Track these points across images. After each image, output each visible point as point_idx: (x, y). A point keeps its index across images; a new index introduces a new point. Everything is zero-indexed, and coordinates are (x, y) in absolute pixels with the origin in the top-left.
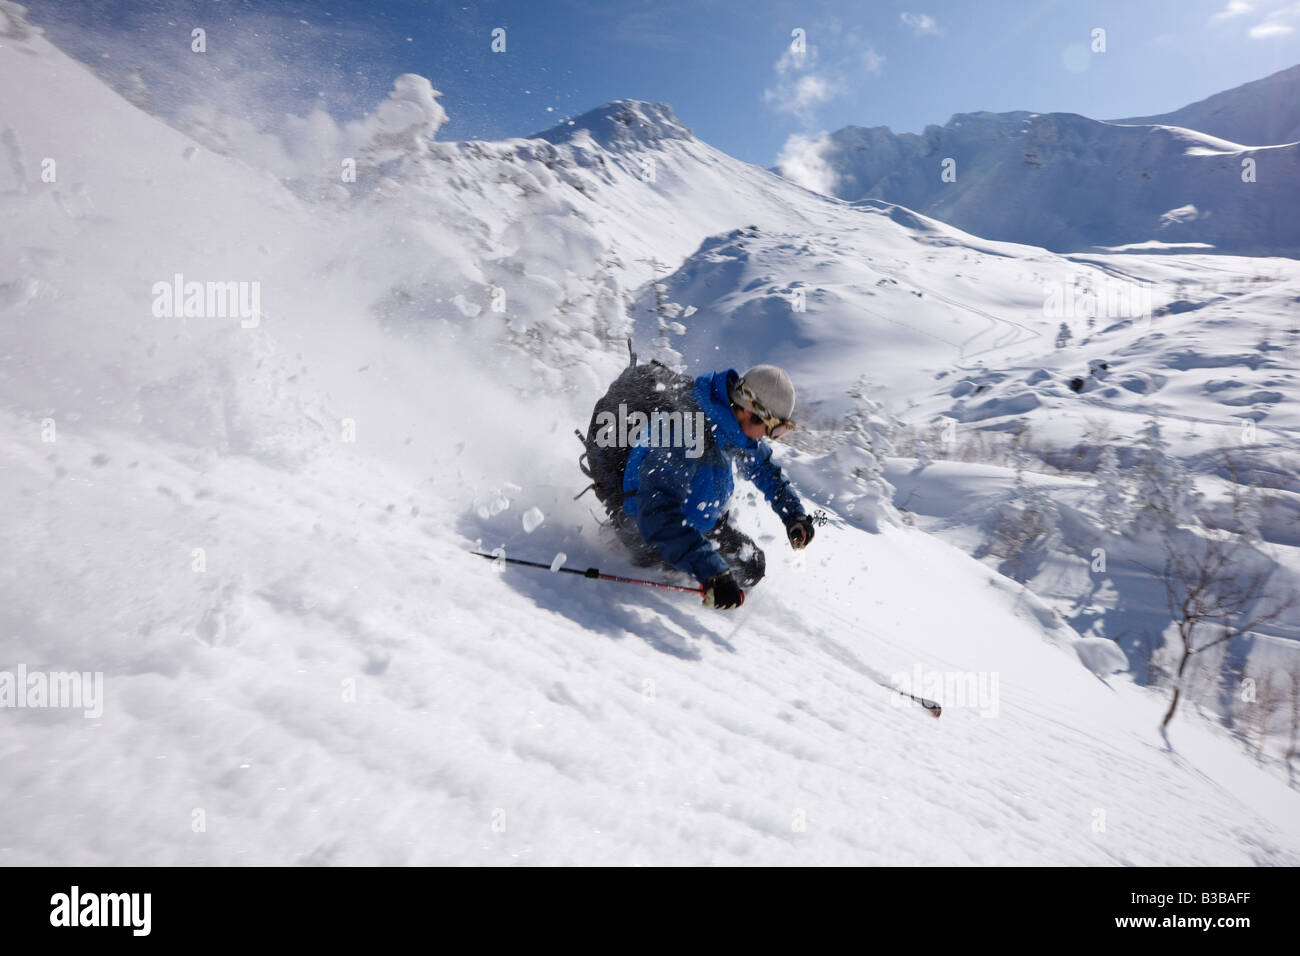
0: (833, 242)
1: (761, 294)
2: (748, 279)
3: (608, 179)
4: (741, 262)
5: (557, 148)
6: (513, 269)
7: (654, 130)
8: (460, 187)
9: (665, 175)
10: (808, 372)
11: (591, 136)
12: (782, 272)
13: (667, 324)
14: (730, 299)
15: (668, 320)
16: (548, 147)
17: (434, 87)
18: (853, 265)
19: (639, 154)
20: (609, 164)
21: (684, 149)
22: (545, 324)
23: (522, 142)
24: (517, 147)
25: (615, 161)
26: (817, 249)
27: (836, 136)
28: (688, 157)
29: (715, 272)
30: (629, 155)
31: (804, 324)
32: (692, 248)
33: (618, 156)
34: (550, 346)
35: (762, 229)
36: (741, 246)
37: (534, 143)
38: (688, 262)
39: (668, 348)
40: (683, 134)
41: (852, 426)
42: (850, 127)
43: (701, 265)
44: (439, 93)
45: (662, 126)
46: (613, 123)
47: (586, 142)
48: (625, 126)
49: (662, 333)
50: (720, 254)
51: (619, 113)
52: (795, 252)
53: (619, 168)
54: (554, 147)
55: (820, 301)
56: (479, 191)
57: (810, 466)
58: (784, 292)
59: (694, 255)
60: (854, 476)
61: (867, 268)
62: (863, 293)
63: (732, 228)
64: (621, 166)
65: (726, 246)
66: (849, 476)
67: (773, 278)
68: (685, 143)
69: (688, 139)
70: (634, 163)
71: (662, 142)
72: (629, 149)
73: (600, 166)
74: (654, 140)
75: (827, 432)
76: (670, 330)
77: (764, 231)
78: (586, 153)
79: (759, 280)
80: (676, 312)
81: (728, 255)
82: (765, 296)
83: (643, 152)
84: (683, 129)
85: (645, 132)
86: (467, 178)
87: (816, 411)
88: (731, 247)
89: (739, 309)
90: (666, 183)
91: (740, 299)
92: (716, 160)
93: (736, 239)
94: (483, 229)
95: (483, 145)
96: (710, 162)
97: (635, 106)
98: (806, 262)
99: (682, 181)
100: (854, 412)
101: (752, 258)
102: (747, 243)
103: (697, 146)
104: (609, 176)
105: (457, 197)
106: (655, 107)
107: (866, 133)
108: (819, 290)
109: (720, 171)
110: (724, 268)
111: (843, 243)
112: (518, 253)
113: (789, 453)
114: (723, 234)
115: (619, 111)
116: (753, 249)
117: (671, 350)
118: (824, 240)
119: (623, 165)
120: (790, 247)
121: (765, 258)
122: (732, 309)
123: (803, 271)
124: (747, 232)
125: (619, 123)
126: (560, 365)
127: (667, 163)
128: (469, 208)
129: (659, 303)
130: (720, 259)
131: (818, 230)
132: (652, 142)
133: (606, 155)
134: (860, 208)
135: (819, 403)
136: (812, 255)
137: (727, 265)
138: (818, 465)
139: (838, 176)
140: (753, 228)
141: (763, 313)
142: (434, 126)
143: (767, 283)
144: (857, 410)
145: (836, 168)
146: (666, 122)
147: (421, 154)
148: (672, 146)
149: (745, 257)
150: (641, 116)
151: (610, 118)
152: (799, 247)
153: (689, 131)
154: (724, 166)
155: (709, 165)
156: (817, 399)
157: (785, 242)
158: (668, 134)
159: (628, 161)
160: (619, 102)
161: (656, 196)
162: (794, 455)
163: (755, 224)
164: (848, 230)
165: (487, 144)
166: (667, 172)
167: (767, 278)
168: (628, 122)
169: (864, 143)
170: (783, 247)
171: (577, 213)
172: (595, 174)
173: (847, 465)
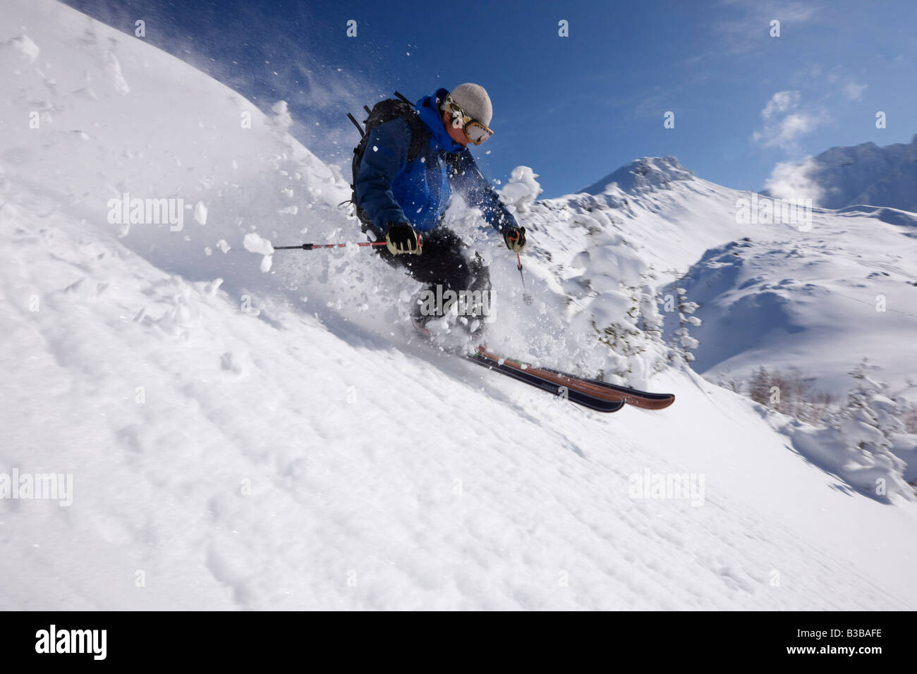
0: (821, 244)
1: (755, 291)
2: (743, 279)
3: (631, 214)
4: (736, 266)
5: (596, 198)
6: (584, 284)
7: (664, 176)
8: (534, 230)
9: (673, 207)
10: (798, 353)
11: (619, 187)
12: (773, 272)
13: (686, 318)
14: (728, 296)
15: (687, 315)
16: (590, 198)
17: (534, 172)
18: (842, 262)
19: (654, 195)
20: (631, 204)
21: (687, 186)
22: (618, 325)
23: (572, 197)
24: (569, 200)
25: (636, 201)
26: (806, 252)
27: (820, 159)
28: (691, 192)
29: (715, 276)
30: (645, 196)
31: (798, 314)
32: (694, 258)
33: (638, 198)
34: (621, 340)
35: (754, 239)
36: (736, 254)
37: (580, 196)
38: (692, 269)
39: (687, 336)
40: (686, 176)
41: (855, 403)
42: (833, 149)
43: (703, 271)
44: (537, 175)
45: (670, 172)
46: (635, 176)
47: (615, 191)
48: (643, 177)
49: (682, 324)
50: (719, 261)
51: (638, 168)
52: (786, 255)
53: (639, 206)
54: (593, 197)
55: (810, 294)
56: (545, 232)
57: (813, 436)
58: (775, 288)
59: (697, 264)
60: (859, 448)
61: (855, 263)
62: (853, 286)
63: (728, 241)
64: (640, 205)
65: (723, 255)
66: (853, 448)
67: (765, 277)
68: (689, 182)
69: (690, 179)
70: (649, 201)
71: (670, 184)
72: (646, 192)
73: (625, 206)
74: (665, 183)
75: (822, 406)
76: (689, 323)
77: (756, 241)
78: (615, 198)
79: (753, 279)
80: (693, 309)
81: (725, 262)
82: (758, 292)
83: (656, 192)
84: (686, 172)
85: (658, 179)
86: (538, 224)
87: (809, 387)
88: (728, 256)
89: (735, 303)
90: (672, 213)
91: (736, 295)
92: (713, 191)
93: (731, 249)
94: (547, 255)
95: (548, 202)
96: (708, 193)
97: (649, 161)
98: (795, 262)
99: (685, 210)
100: (856, 391)
101: (745, 263)
102: (741, 252)
103: (698, 183)
104: (631, 212)
105: (531, 236)
106: (664, 160)
107: (851, 151)
108: (808, 285)
109: (717, 199)
110: (722, 272)
111: (830, 245)
112: (586, 273)
113: (792, 423)
114: (720, 246)
115: (638, 166)
116: (747, 256)
117: (690, 338)
118: (811, 243)
119: (642, 203)
120: (780, 252)
121: (756, 262)
122: (729, 304)
123: (793, 270)
124: (741, 243)
125: (638, 175)
126: (628, 353)
127: (674, 198)
128: (539, 243)
129: (680, 303)
130: (718, 265)
131: (805, 236)
132: (663, 185)
133: (629, 198)
134: (847, 214)
135: (813, 379)
136: (801, 257)
137: (724, 270)
138: (820, 435)
139: (823, 190)
140: (746, 239)
141: (757, 305)
142: (534, 196)
143: (759, 282)
144: (860, 389)
145: (821, 184)
146: (673, 169)
147: (526, 214)
148: (678, 185)
149: (740, 263)
150: (655, 168)
151: (632, 172)
152: (788, 251)
153: (691, 173)
154: (720, 195)
155: (708, 196)
156: (811, 376)
157: (776, 248)
158: (675, 177)
159: (646, 201)
160: (638, 160)
161: (666, 223)
162: (796, 424)
163: (748, 236)
164: (834, 233)
165: (550, 201)
166: (674, 205)
167: (759, 278)
168: (644, 173)
169: (848, 160)
170: (773, 252)
171: (625, 243)
172: (621, 212)
173: (853, 438)
